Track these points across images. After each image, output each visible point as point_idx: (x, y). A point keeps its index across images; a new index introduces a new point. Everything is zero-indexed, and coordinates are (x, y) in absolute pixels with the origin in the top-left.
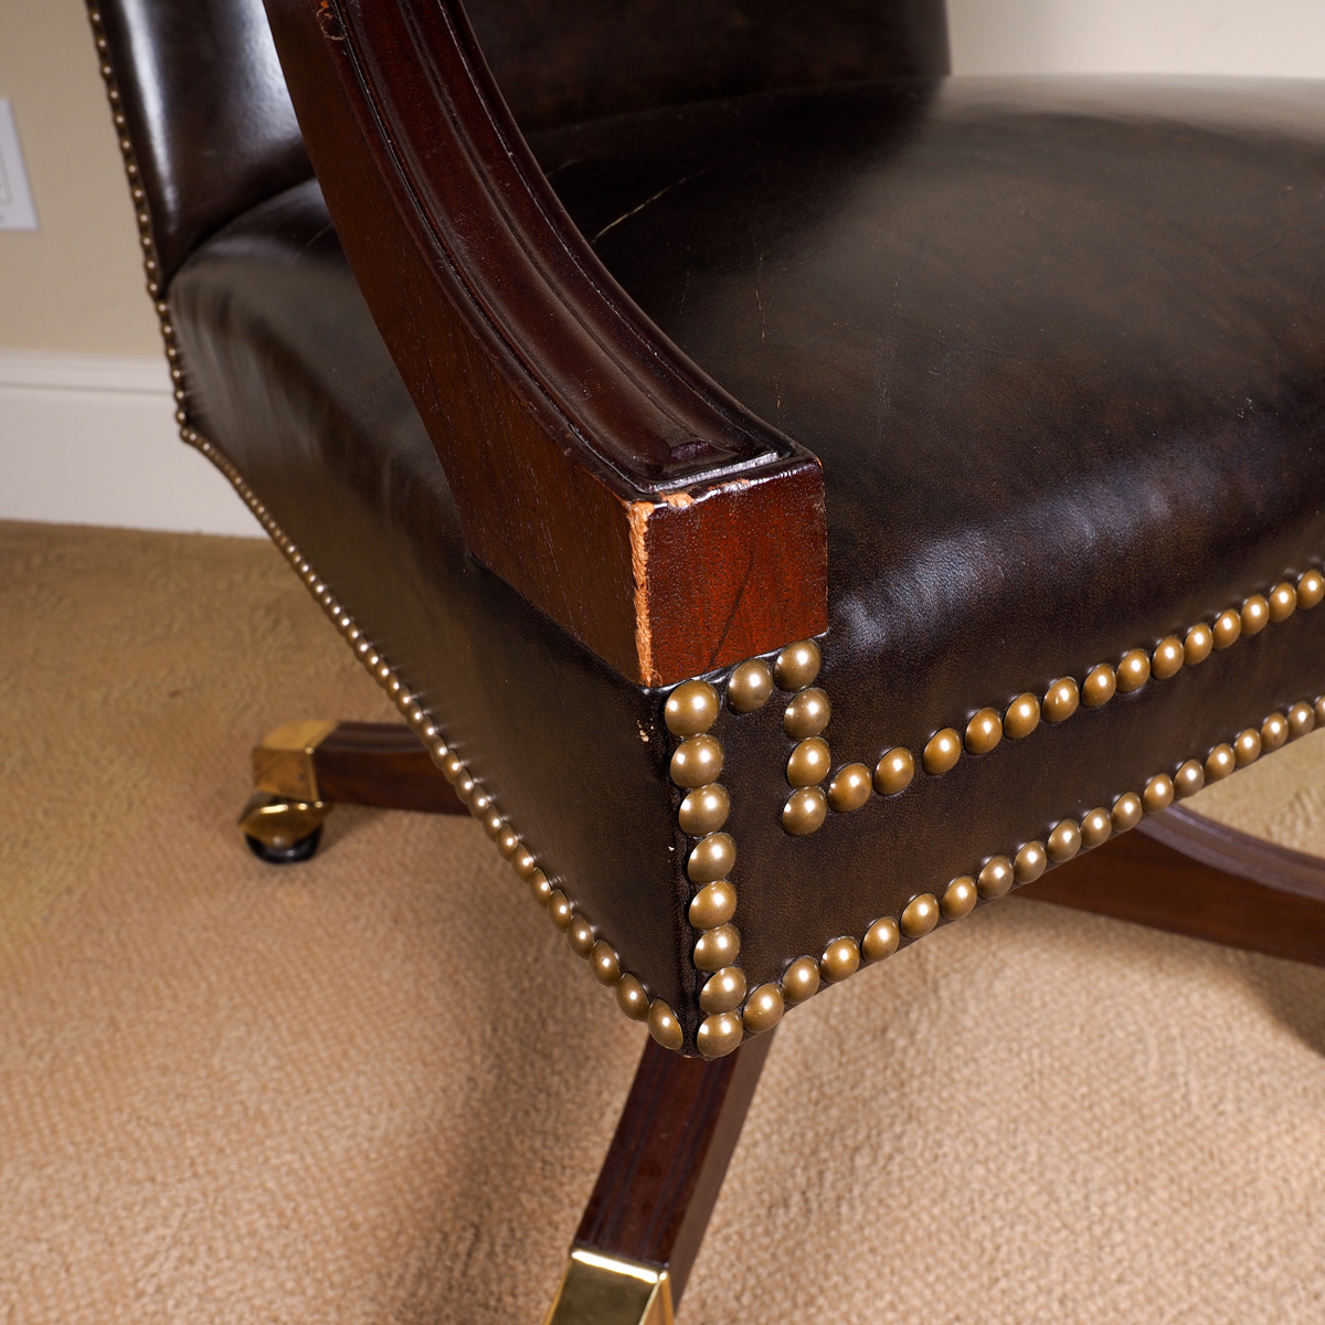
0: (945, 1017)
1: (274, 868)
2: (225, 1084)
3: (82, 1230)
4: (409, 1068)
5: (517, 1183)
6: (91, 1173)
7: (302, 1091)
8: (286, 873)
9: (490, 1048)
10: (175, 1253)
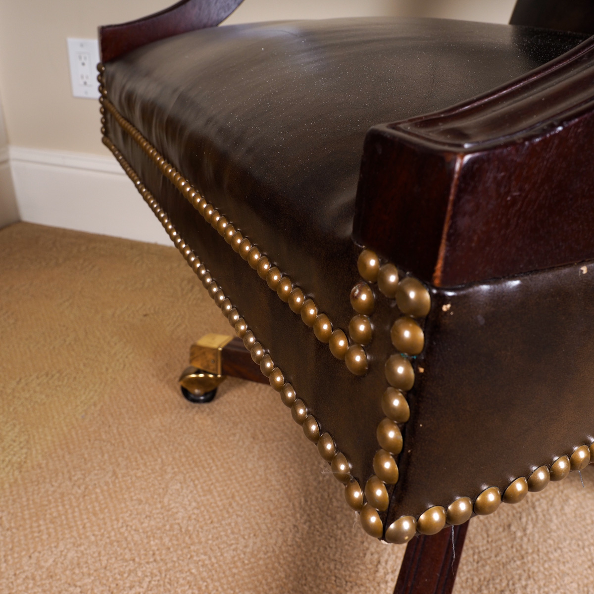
0: (540, 524)
1: (193, 404)
2: (170, 513)
3: (97, 583)
4: (263, 516)
5: (322, 587)
6: (103, 553)
7: (209, 522)
8: (199, 408)
9: (305, 511)
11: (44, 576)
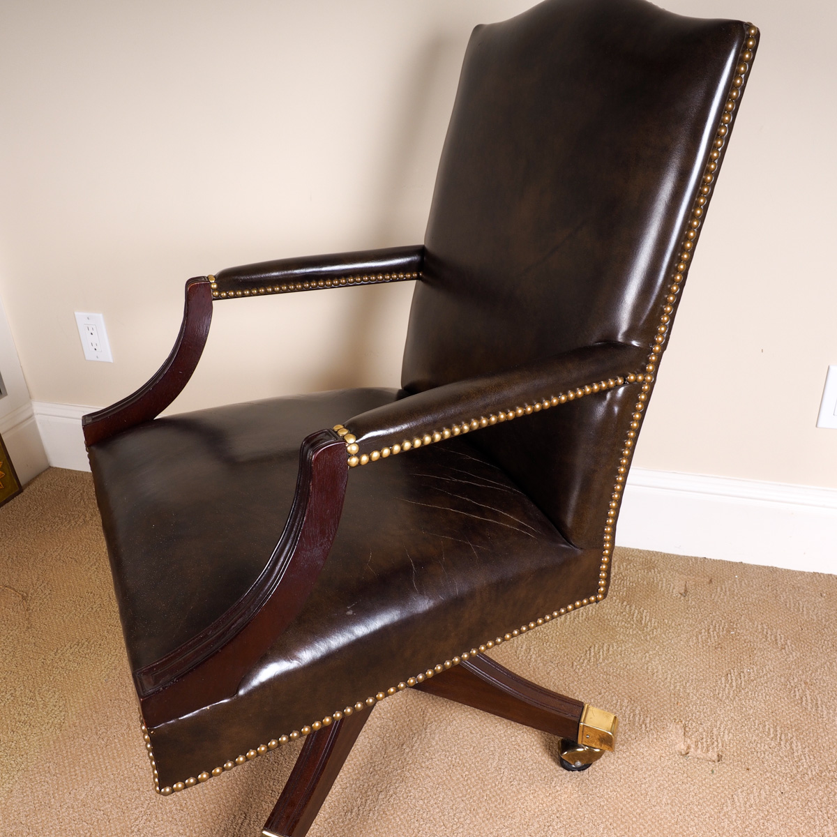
3: (114, 807)
6: (119, 786)
10: (144, 818)
11: (79, 806)
